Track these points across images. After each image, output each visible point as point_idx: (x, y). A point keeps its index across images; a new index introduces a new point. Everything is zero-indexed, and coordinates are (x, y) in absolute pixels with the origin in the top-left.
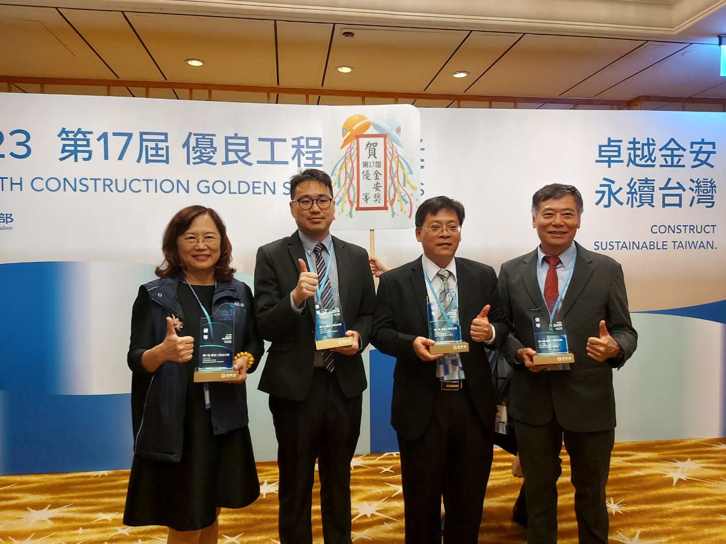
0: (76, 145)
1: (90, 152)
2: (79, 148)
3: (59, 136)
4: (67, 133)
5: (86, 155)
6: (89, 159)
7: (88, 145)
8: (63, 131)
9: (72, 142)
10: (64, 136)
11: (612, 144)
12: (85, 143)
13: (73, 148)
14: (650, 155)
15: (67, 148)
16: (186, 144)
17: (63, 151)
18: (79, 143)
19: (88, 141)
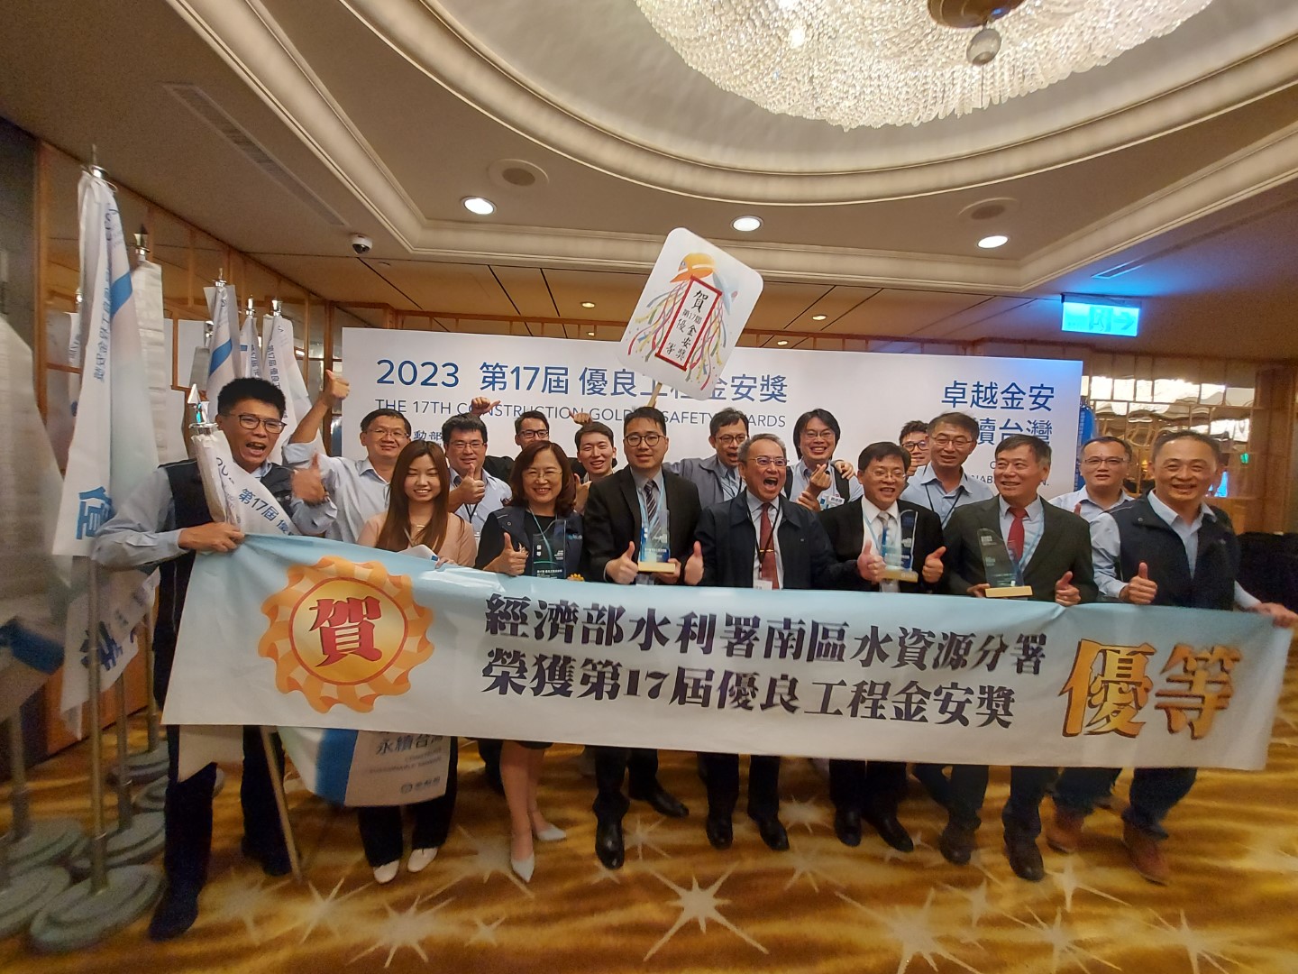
0: (494, 377)
1: (505, 383)
2: (496, 380)
3: (481, 368)
4: (487, 367)
5: (502, 385)
6: (504, 388)
7: (503, 377)
8: (485, 365)
9: (491, 375)
10: (485, 369)
11: (958, 386)
12: (501, 375)
13: (491, 380)
14: (993, 397)
15: (487, 379)
16: (583, 377)
17: (484, 382)
18: (496, 375)
19: (504, 373)
